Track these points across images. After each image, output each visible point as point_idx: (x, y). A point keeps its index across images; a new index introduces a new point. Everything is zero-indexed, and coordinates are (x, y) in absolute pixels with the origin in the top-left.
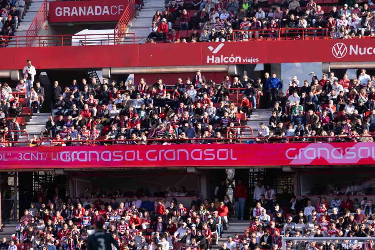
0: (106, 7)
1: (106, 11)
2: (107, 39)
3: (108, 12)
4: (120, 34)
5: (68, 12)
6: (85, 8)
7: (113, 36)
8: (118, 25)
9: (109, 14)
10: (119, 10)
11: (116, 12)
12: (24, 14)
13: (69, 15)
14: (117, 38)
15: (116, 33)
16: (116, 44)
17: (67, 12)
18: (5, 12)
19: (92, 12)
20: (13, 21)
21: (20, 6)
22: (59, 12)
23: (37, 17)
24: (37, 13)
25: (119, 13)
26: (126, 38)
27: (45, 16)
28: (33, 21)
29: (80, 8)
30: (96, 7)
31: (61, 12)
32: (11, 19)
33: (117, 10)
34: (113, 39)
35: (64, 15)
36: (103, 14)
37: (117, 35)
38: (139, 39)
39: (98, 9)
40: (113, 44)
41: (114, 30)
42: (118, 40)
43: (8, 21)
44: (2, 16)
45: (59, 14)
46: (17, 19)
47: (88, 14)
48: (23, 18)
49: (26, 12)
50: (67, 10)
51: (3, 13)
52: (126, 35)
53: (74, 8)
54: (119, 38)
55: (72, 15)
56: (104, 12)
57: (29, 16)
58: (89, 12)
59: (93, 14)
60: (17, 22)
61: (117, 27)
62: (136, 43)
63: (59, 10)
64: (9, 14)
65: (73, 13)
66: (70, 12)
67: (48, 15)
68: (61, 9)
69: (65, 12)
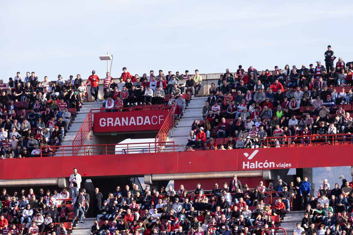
0: (147, 117)
1: (147, 121)
2: (148, 147)
3: (149, 122)
4: (161, 143)
5: (111, 122)
6: (127, 118)
7: (154, 144)
8: (159, 134)
9: (150, 124)
10: (160, 120)
11: (157, 122)
12: (70, 125)
13: (112, 125)
14: (158, 147)
15: (157, 142)
16: (157, 152)
17: (110, 122)
18: (52, 123)
19: (134, 123)
21: (67, 118)
22: (103, 123)
23: (82, 128)
24: (82, 123)
25: (160, 123)
26: (166, 146)
27: (90, 126)
28: (78, 131)
29: (123, 119)
30: (138, 118)
31: (105, 123)
32: (57, 129)
33: (158, 120)
34: (154, 147)
35: (108, 125)
36: (145, 124)
37: (158, 144)
38: (178, 148)
39: (140, 120)
40: (154, 152)
41: (155, 139)
42: (159, 148)
43: (55, 131)
44: (49, 127)
45: (103, 124)
46: (63, 129)
47: (130, 124)
48: (69, 129)
49: (72, 123)
50: (110, 120)
51: (50, 124)
52: (167, 144)
53: (117, 119)
54: (159, 147)
55: (115, 125)
56: (146, 122)
57: (75, 127)
58: (131, 123)
59: (135, 124)
60: (63, 132)
61: (158, 136)
62: (176, 151)
63: (103, 121)
64: (55, 125)
65: (116, 123)
66: (114, 122)
67: (92, 126)
68: (105, 120)
69: (108, 122)
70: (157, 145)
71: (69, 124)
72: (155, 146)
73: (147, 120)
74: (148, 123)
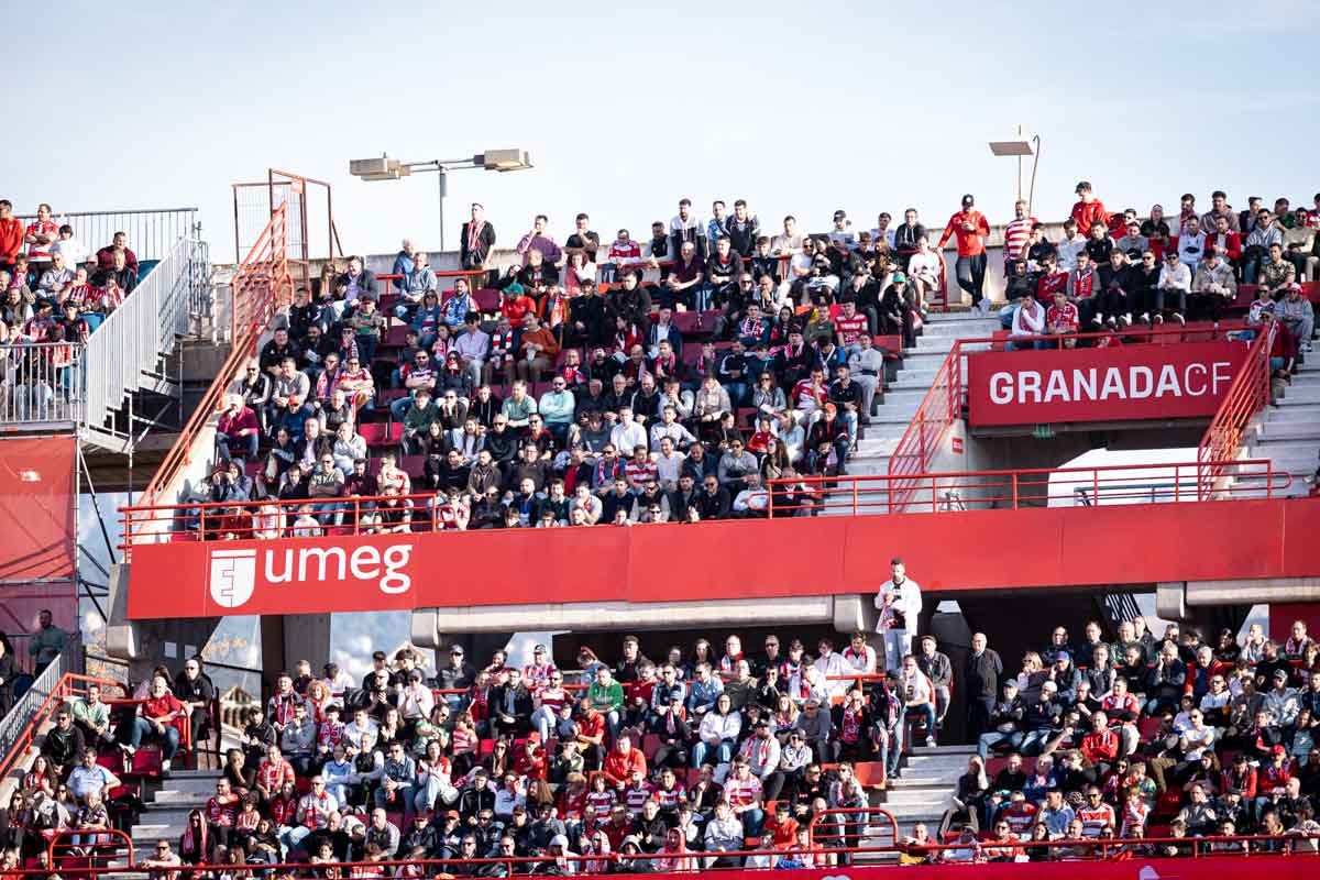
2: (1173, 481)
4: (1221, 466)
5: (1035, 388)
7: (1194, 471)
8: (1213, 433)
9: (1178, 393)
12: (878, 399)
13: (1038, 399)
14: (1207, 480)
15: (1204, 460)
16: (1205, 498)
17: (1029, 388)
18: (811, 392)
20: (840, 425)
21: (866, 372)
23: (925, 409)
24: (925, 393)
26: (1240, 477)
27: (955, 404)
28: (911, 423)
31: (1009, 391)
32: (832, 416)
34: (1196, 480)
35: (1022, 399)
36: (1159, 394)
37: (1207, 468)
38: (1284, 482)
40: (1195, 499)
41: (1196, 449)
42: (1212, 484)
43: (822, 422)
44: (801, 405)
45: (1001, 395)
46: (853, 413)
47: (1104, 396)
48: (874, 413)
49: (887, 389)
50: (1030, 381)
51: (802, 396)
52: (1242, 469)
54: (1214, 479)
55: (1048, 399)
57: (897, 406)
58: (1107, 389)
61: (1210, 439)
62: (1275, 493)
63: (1002, 383)
64: (824, 400)
65: (1051, 392)
67: (963, 400)
70: (1204, 473)
71: (876, 394)
72: (1199, 476)
73: (1168, 381)
74: (1172, 391)
